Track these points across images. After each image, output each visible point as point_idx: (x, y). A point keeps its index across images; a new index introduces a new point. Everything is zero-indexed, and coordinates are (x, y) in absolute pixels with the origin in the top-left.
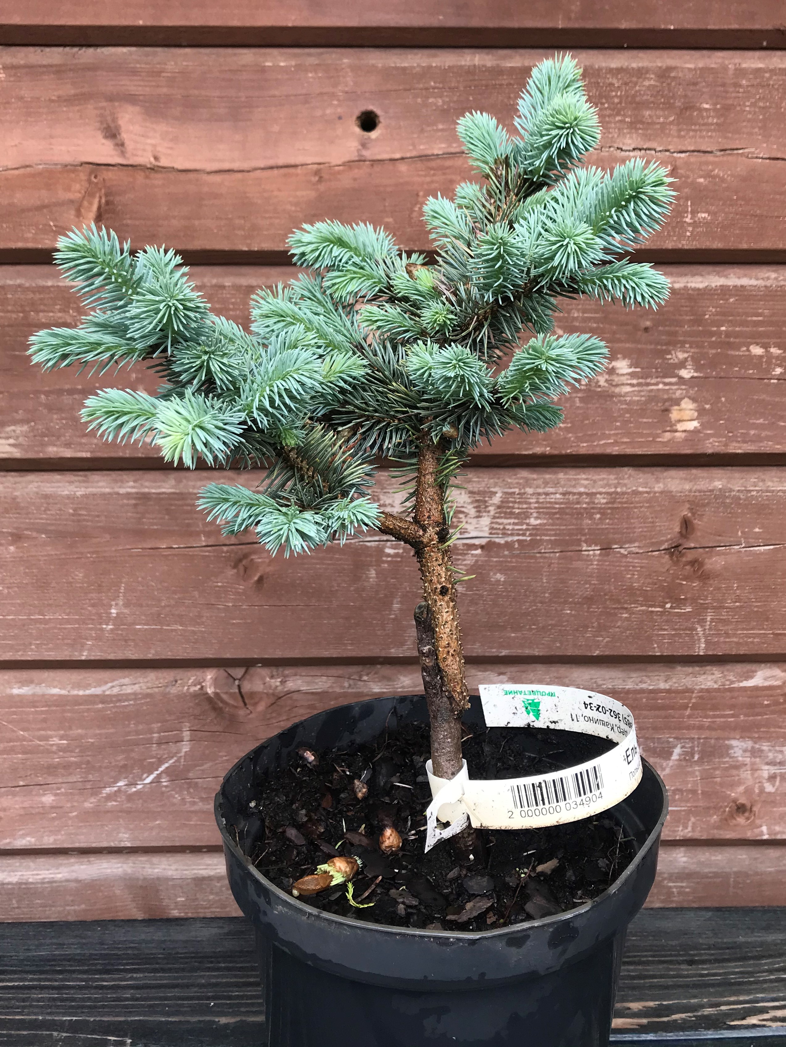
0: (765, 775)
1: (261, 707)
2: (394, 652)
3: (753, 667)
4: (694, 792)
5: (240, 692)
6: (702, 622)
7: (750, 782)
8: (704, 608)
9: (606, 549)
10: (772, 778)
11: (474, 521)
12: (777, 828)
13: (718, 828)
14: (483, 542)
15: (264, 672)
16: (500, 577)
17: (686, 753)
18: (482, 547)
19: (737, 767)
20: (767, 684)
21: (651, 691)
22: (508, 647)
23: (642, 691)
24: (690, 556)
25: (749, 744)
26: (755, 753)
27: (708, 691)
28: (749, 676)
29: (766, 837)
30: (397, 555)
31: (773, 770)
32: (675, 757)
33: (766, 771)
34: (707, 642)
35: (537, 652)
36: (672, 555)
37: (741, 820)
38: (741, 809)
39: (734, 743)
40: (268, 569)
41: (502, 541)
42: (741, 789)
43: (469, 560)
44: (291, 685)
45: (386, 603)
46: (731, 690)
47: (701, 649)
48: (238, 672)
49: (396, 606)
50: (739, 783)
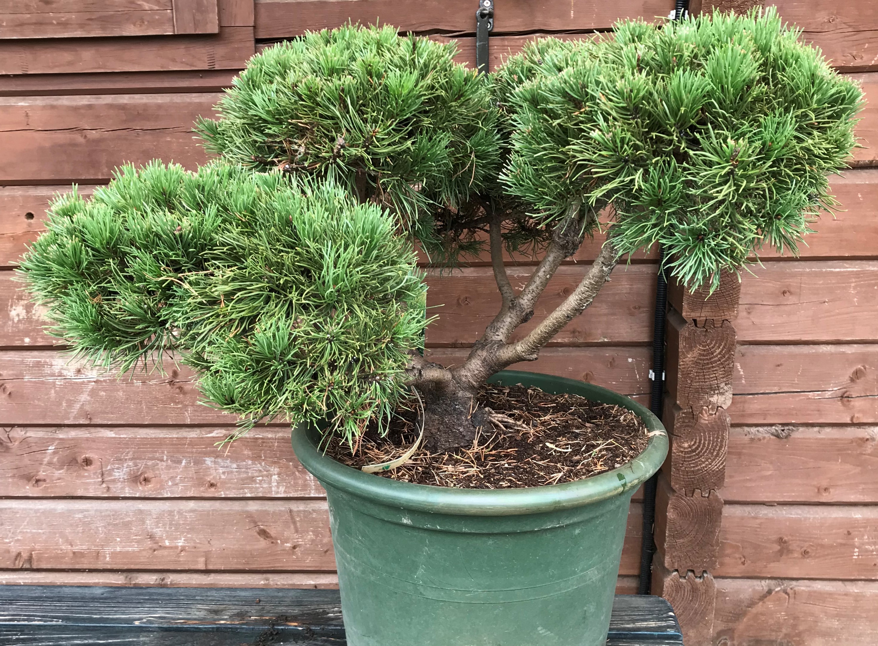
0: (221, 471)
1: (17, 443)
2: (67, 422)
3: (213, 429)
4: (192, 478)
5: (8, 437)
6: (187, 411)
7: (215, 475)
8: (186, 406)
9: (144, 382)
10: (224, 473)
11: (90, 371)
12: (227, 493)
13: (204, 492)
14: (95, 380)
15: (19, 429)
16: (103, 393)
17: (187, 463)
18: (94, 382)
19: (209, 468)
20: (217, 435)
21: (170, 438)
22: (112, 420)
23: (166, 438)
24: (178, 385)
25: (213, 459)
26: (215, 462)
27: (193, 438)
28: (211, 432)
29: (223, 496)
30: (61, 385)
31: (224, 470)
32: (183, 464)
33: (221, 470)
34: (190, 419)
35: (122, 423)
36: (170, 385)
37: (213, 489)
38: (212, 485)
39: (207, 459)
40: (13, 390)
41: (102, 379)
42: (211, 477)
43: (90, 387)
44: (28, 434)
45: (60, 404)
46: (202, 438)
47: (188, 422)
48: (8, 429)
49: (64, 404)
50: (211, 475)
